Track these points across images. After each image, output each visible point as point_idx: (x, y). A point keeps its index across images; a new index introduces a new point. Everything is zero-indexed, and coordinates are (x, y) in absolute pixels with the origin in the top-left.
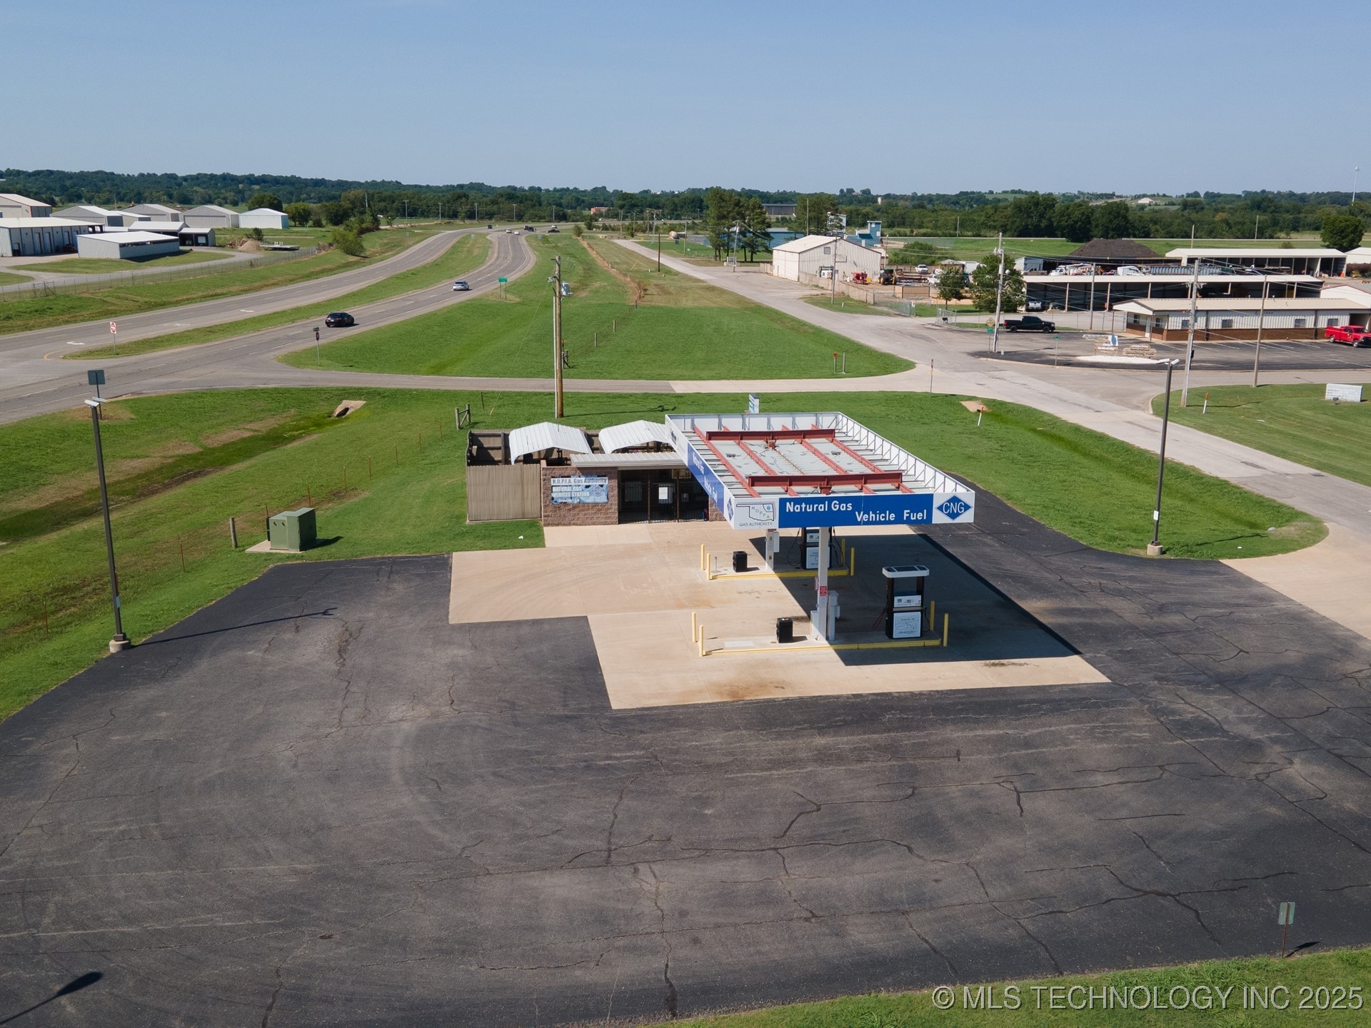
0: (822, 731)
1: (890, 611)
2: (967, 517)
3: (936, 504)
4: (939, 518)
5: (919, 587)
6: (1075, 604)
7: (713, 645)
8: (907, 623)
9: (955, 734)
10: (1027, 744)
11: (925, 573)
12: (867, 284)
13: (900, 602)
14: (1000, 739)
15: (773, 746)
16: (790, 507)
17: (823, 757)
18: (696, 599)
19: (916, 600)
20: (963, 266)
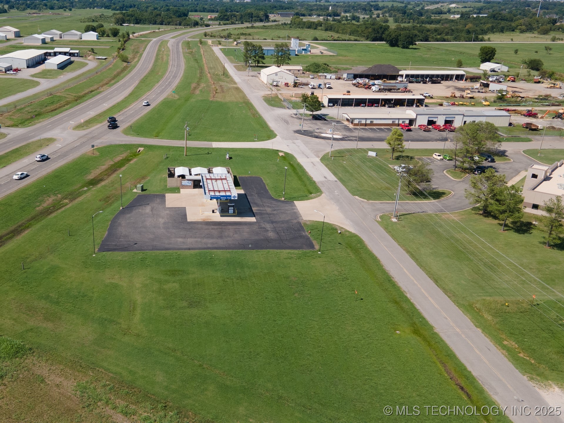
0: (213, 226)
1: (229, 209)
2: (236, 198)
3: (232, 196)
4: (232, 198)
5: (233, 206)
6: (261, 209)
7: (203, 213)
8: (231, 211)
9: (230, 227)
10: (239, 229)
11: (234, 204)
12: (288, 86)
13: (230, 208)
14: (234, 228)
15: (207, 227)
16: (212, 196)
17: (212, 229)
18: (203, 205)
19: (232, 208)
20: (326, 76)
